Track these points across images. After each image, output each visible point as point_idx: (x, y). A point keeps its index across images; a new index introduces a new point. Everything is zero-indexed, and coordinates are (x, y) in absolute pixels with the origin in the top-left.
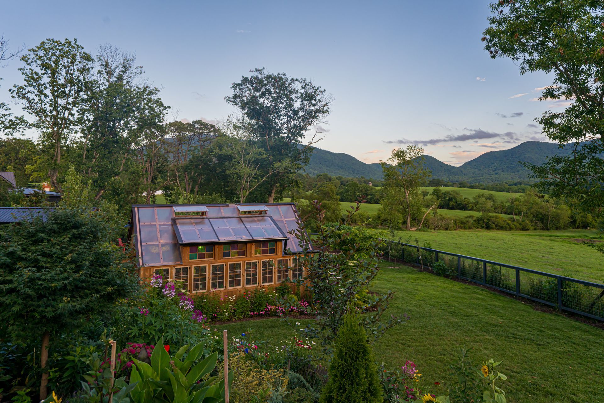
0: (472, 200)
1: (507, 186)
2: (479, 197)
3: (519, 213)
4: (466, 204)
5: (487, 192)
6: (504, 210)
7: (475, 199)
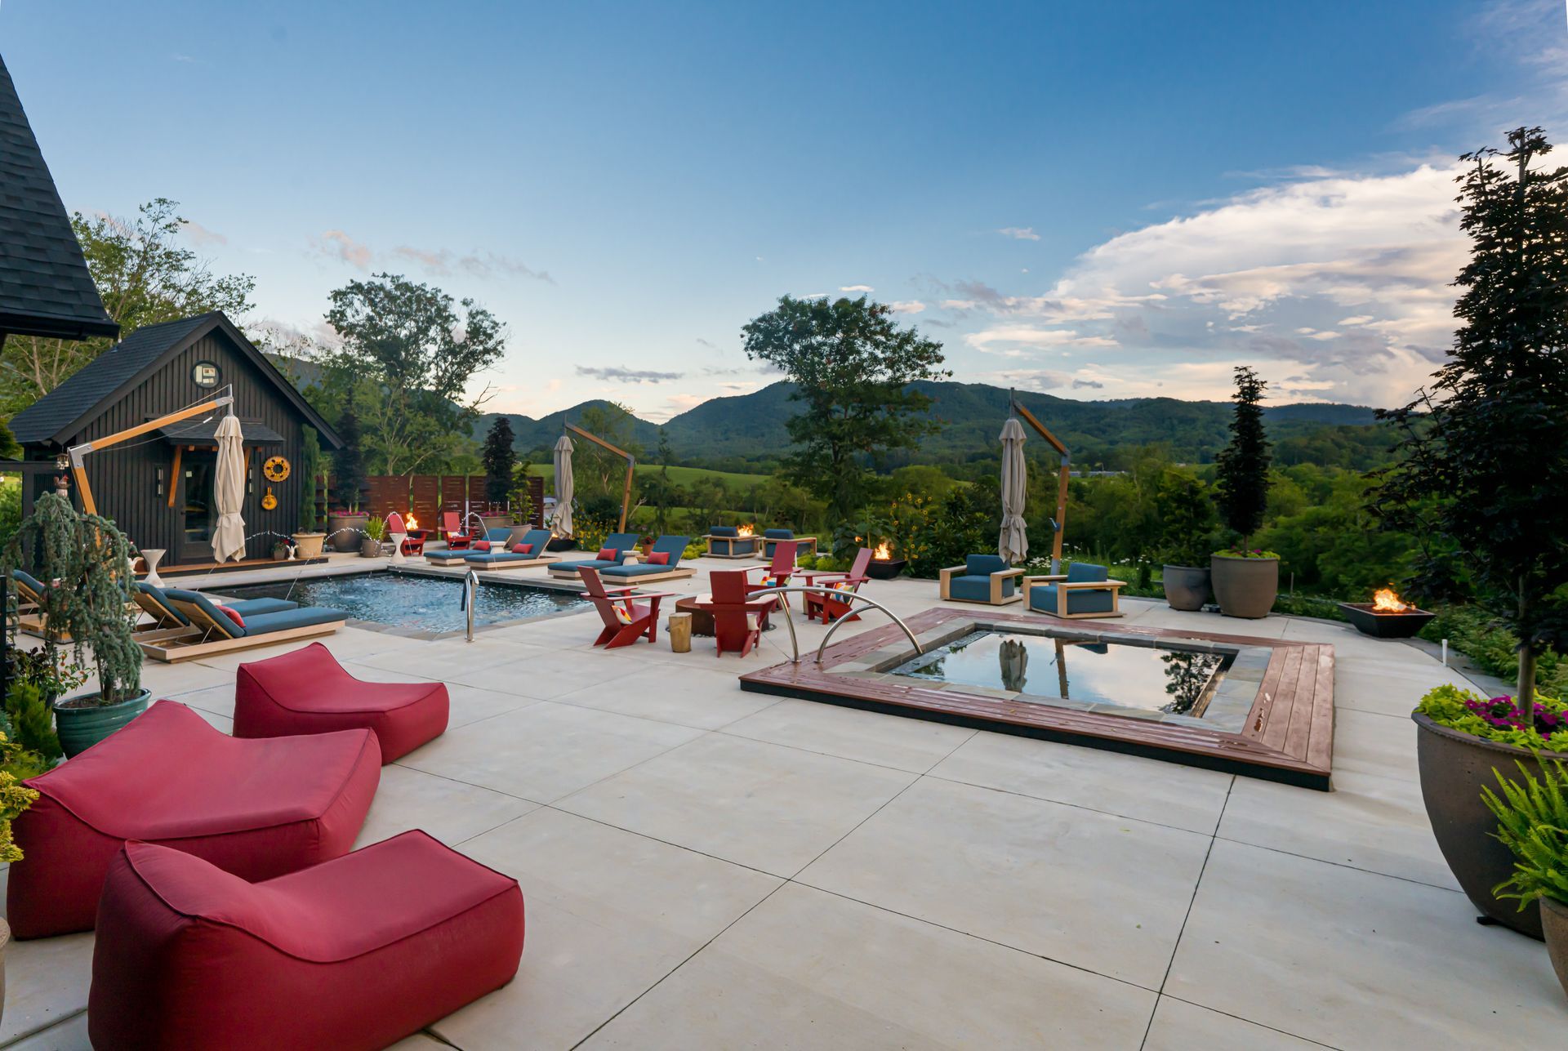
0: (689, 489)
1: (744, 462)
2: (701, 482)
3: (762, 510)
4: (679, 496)
5: (714, 474)
6: (741, 504)
7: (694, 486)
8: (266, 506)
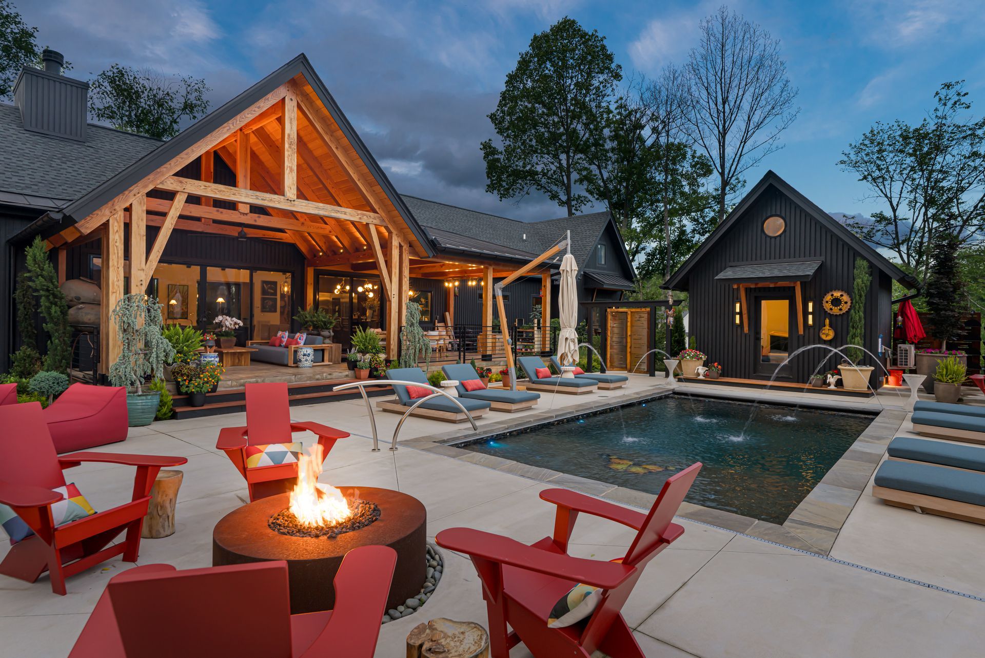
8: (824, 337)
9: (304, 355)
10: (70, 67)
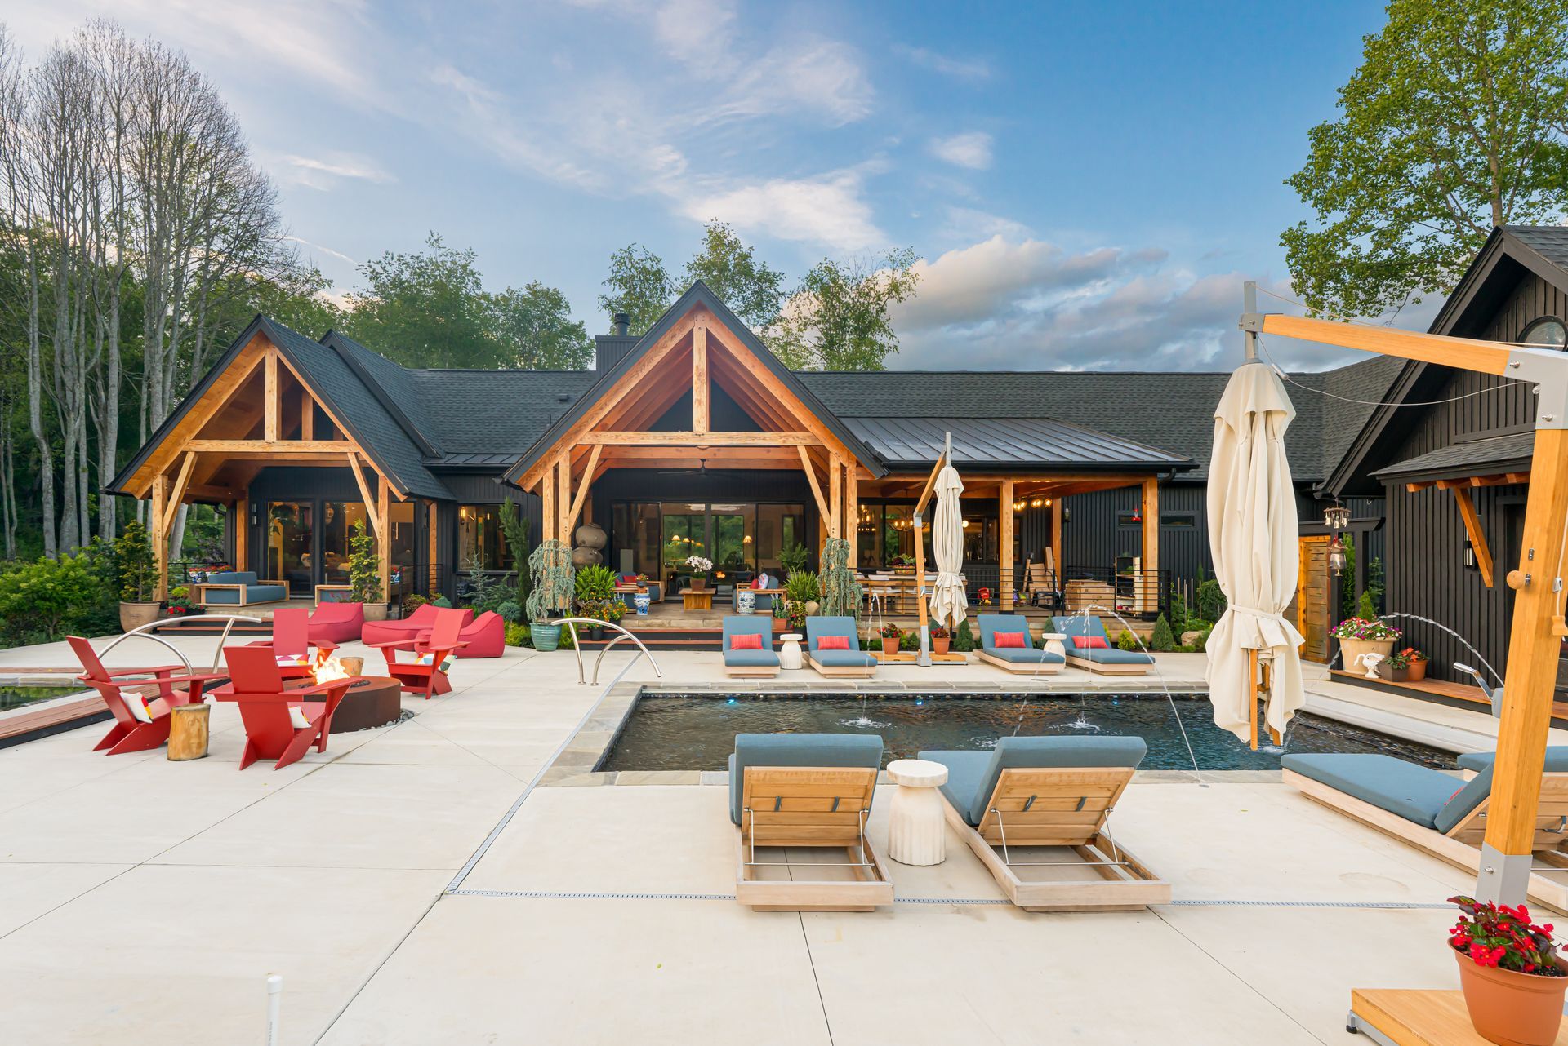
9: (742, 600)
10: (783, 277)
